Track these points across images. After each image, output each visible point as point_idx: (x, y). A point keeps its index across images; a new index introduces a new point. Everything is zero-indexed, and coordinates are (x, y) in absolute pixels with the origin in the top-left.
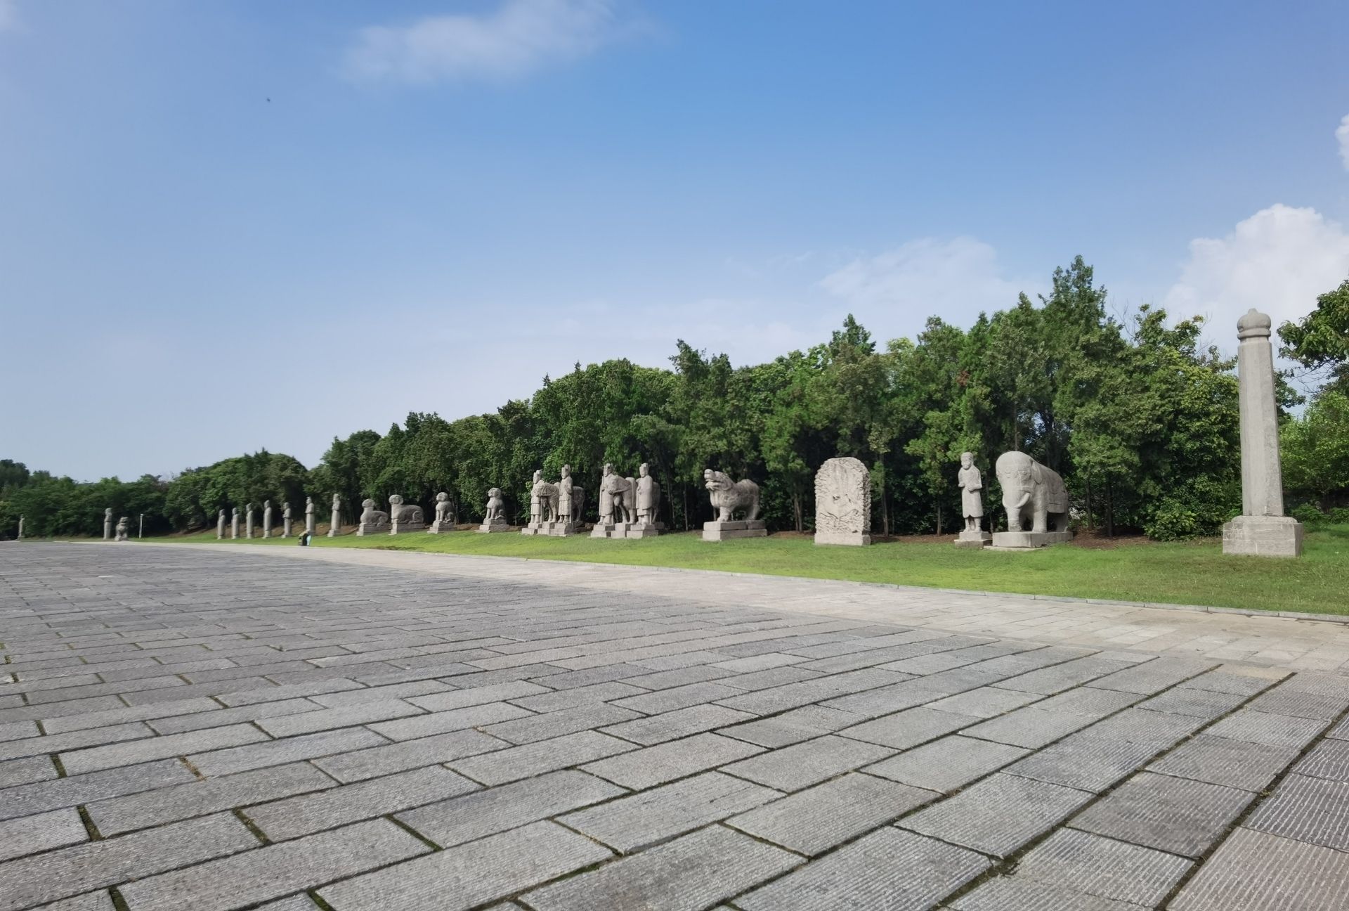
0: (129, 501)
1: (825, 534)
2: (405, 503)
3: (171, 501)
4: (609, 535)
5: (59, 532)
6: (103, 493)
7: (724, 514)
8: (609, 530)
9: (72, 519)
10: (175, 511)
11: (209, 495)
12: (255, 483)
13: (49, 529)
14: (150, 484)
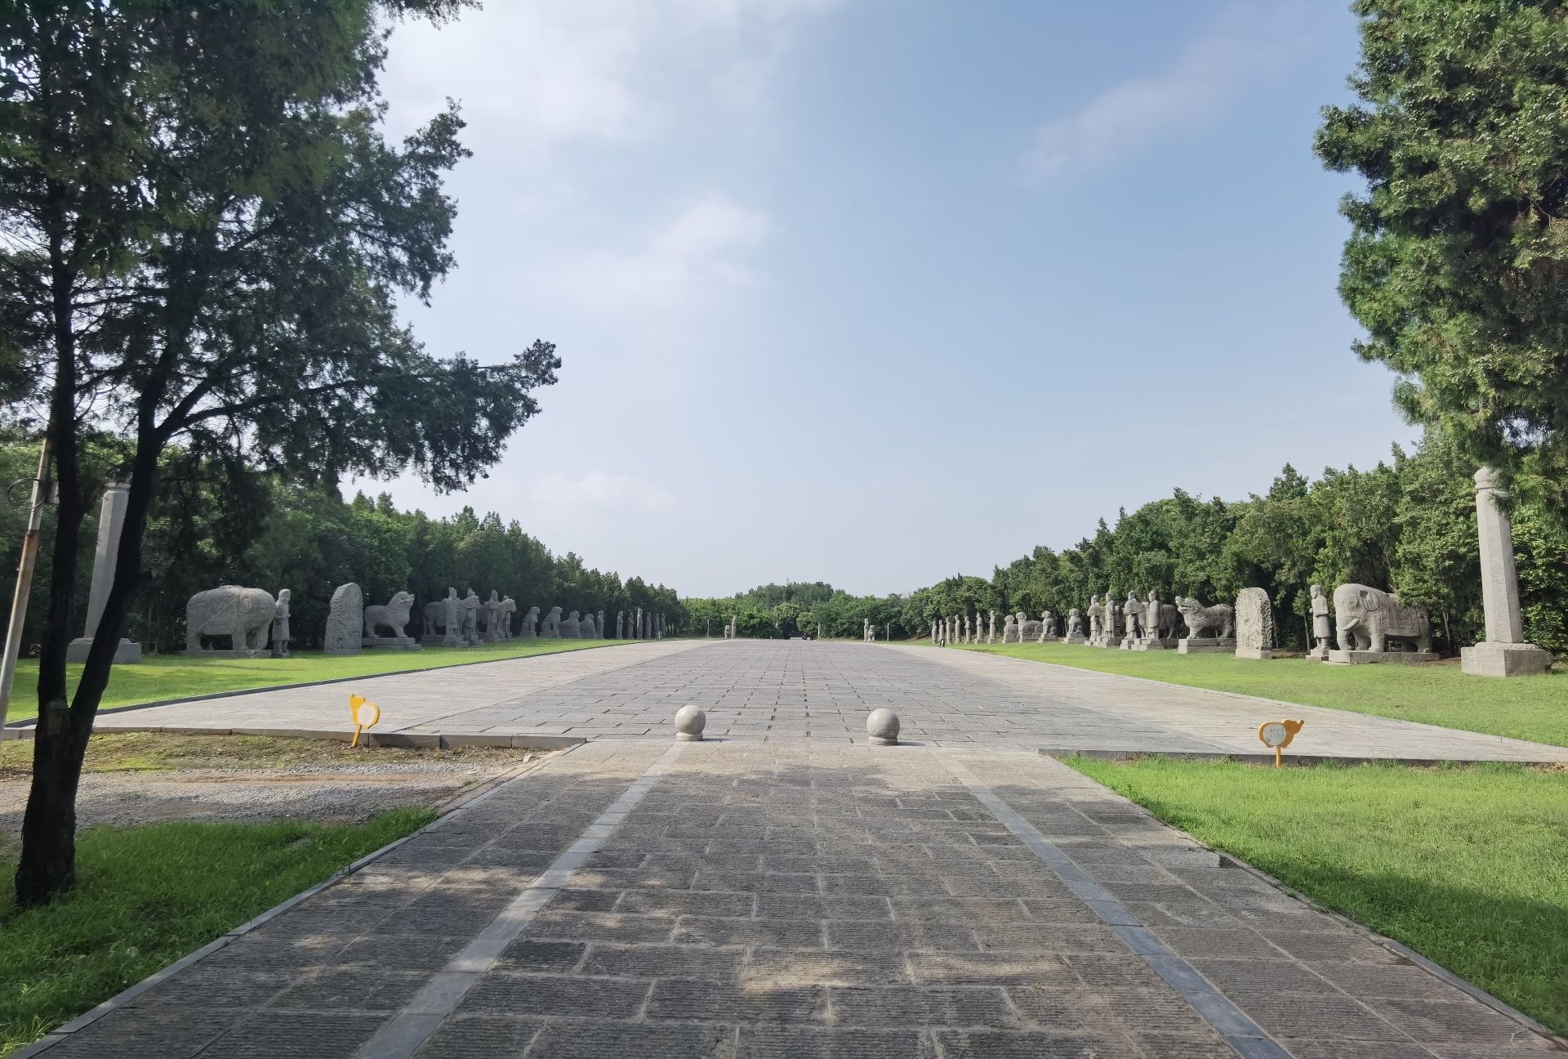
0: (880, 613)
1: (1242, 652)
2: (1028, 619)
3: (906, 613)
4: (1130, 647)
5: (838, 635)
6: (864, 607)
7: (1192, 633)
8: (1131, 643)
9: (845, 626)
10: (909, 621)
11: (928, 610)
12: (951, 601)
13: (833, 632)
14: (895, 600)
